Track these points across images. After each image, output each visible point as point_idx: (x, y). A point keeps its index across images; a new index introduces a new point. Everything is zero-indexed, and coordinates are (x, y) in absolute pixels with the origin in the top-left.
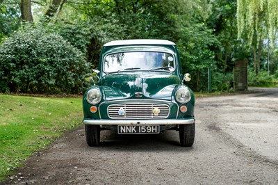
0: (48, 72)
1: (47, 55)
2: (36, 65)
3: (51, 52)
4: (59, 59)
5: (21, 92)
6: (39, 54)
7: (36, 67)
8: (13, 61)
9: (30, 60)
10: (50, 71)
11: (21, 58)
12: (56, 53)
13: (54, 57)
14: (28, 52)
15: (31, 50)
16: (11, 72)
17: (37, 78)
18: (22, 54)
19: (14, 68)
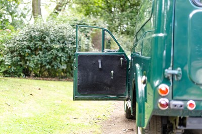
0: (60, 57)
1: (59, 42)
2: (49, 51)
3: (63, 39)
4: (70, 46)
5: (35, 76)
6: (52, 41)
7: (49, 53)
8: (29, 48)
9: (44, 46)
10: (62, 56)
11: (36, 44)
12: (67, 40)
13: (66, 44)
14: (42, 39)
15: (45, 38)
16: (26, 58)
17: (50, 63)
18: (36, 41)
19: (29, 54)
